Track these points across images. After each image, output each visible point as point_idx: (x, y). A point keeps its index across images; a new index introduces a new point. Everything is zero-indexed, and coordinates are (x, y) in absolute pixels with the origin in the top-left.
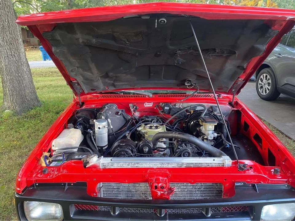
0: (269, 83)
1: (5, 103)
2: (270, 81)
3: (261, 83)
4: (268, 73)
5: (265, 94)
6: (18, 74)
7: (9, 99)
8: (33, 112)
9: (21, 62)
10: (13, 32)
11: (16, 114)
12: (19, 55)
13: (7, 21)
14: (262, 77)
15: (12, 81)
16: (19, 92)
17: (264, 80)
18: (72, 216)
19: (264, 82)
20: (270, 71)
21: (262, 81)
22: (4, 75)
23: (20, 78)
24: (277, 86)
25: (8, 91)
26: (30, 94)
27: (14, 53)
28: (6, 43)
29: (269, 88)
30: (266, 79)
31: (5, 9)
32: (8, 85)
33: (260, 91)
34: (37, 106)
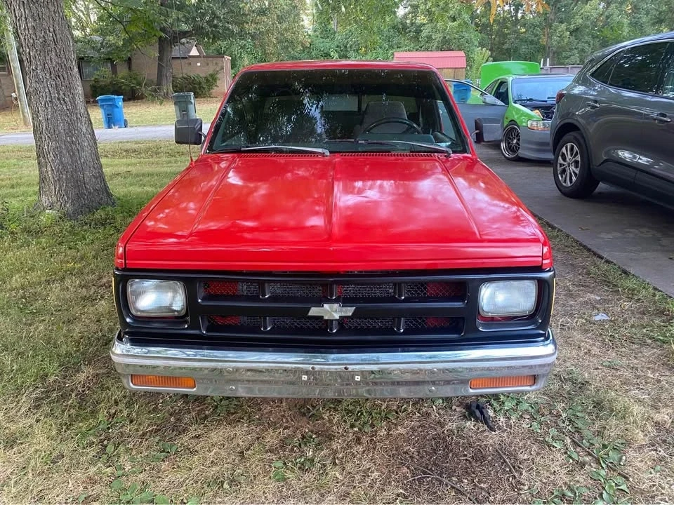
0: (576, 162)
1: (44, 198)
2: (578, 158)
3: (562, 162)
4: (574, 141)
5: (569, 184)
6: (71, 137)
7: (53, 187)
8: (100, 214)
9: (77, 114)
10: (62, 52)
11: (65, 216)
12: (73, 98)
13: (51, 30)
14: (564, 150)
15: (58, 152)
16: (72, 176)
17: (569, 157)
18: (200, 301)
19: (569, 161)
20: (579, 137)
21: (564, 159)
22: (44, 140)
23: (74, 147)
24: (591, 167)
25: (50, 173)
26: (94, 180)
27: (64, 94)
28: (48, 75)
29: (577, 172)
30: (571, 155)
31: (50, 7)
32: (50, 159)
33: (560, 178)
34: (108, 204)
